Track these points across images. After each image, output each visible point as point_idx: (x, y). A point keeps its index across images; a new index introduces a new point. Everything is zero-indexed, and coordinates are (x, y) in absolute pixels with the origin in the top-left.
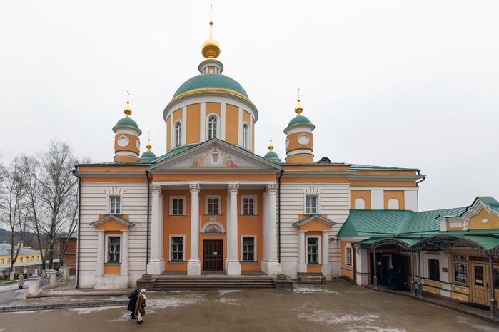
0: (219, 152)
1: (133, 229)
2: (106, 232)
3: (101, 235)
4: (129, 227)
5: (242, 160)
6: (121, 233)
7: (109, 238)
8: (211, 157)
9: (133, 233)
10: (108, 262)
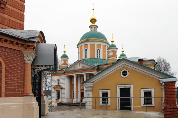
0: (80, 64)
1: (62, 89)
2: (57, 90)
3: (55, 91)
4: (61, 89)
5: (86, 66)
6: (59, 90)
7: (58, 92)
8: (78, 65)
9: (62, 90)
10: (58, 99)
